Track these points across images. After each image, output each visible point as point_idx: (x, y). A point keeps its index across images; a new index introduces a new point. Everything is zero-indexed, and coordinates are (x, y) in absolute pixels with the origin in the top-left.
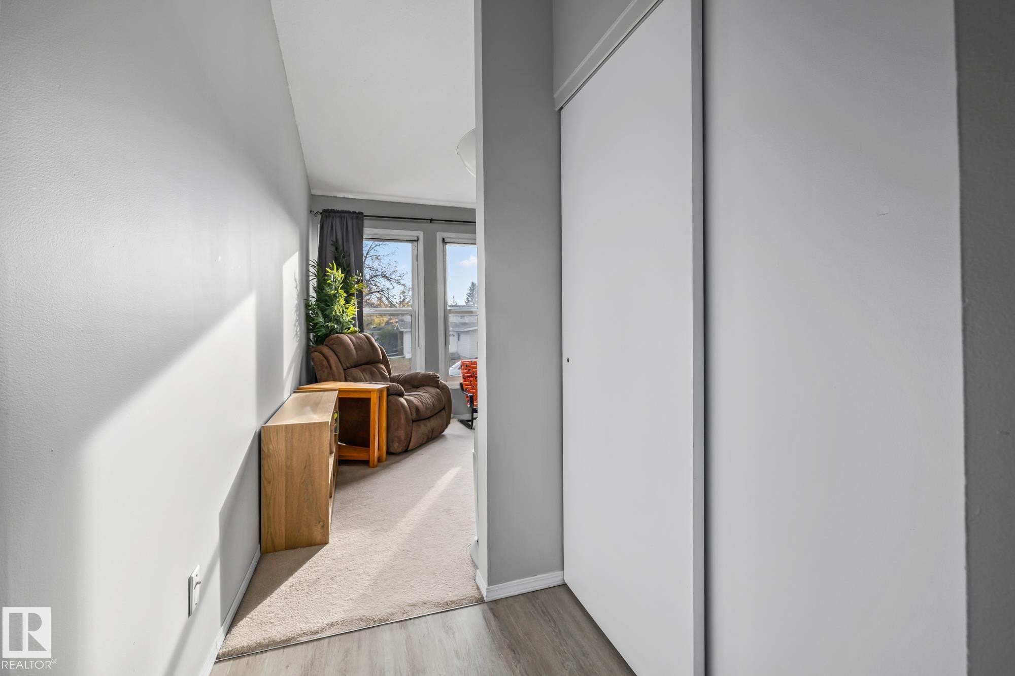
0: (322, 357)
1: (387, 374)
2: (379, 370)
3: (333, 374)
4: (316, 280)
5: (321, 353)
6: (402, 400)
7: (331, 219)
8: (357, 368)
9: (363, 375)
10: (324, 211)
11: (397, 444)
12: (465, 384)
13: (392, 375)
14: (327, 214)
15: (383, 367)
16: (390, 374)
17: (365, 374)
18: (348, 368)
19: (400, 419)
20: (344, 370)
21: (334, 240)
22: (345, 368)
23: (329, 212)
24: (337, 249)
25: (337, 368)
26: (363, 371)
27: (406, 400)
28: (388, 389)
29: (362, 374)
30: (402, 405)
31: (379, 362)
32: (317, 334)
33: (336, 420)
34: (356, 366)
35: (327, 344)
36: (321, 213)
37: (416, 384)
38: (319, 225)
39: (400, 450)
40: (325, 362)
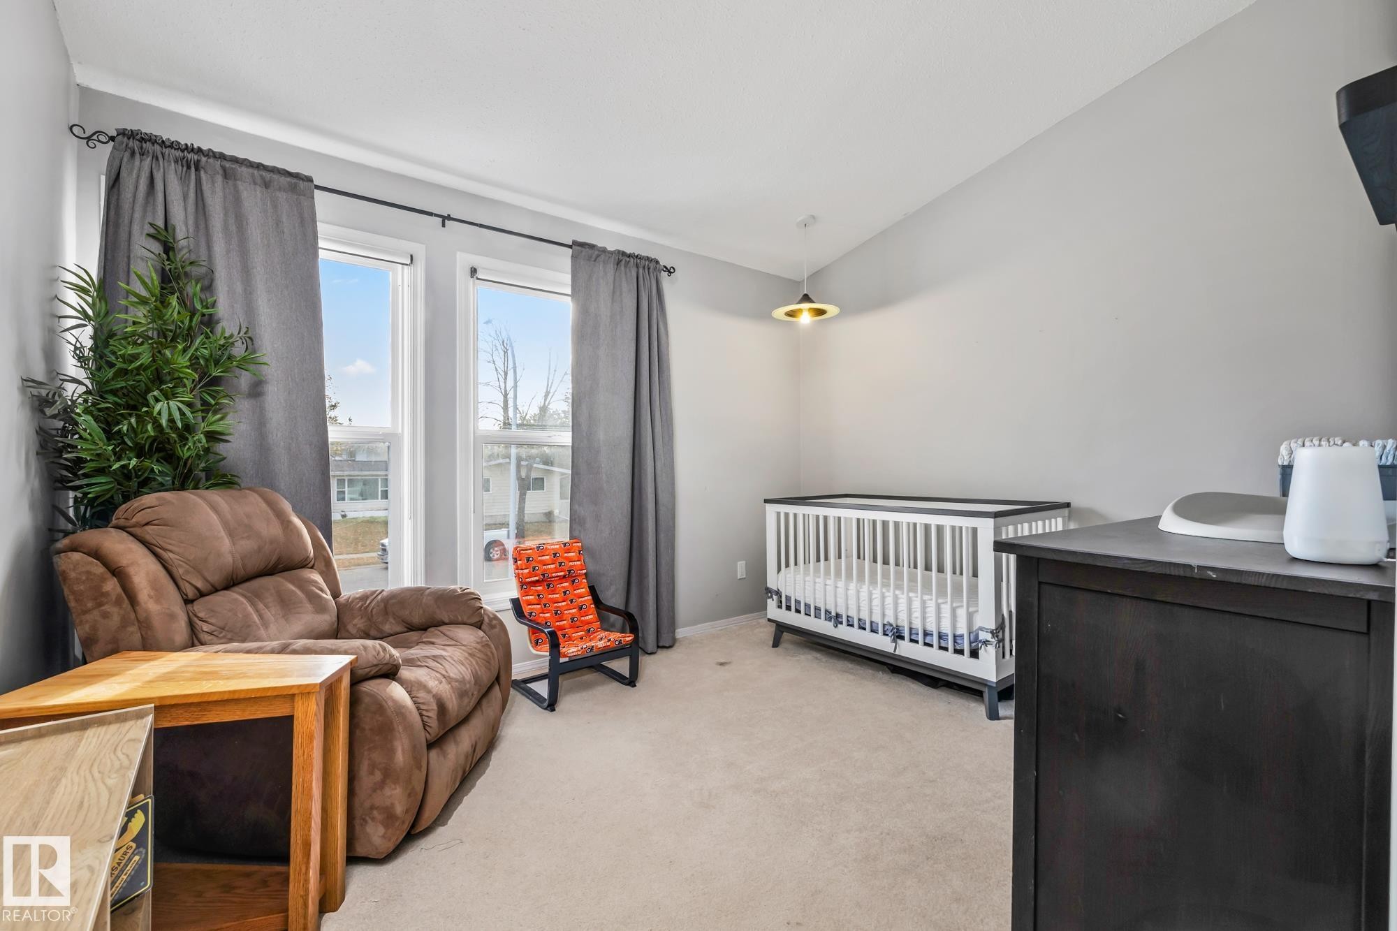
0: (99, 569)
1: (328, 596)
2: (303, 585)
3: (145, 625)
4: (89, 330)
5: (97, 554)
6: (396, 691)
7: (148, 161)
8: (236, 589)
9: (257, 611)
10: (122, 133)
11: (381, 830)
12: (527, 601)
13: (343, 598)
14: (135, 145)
15: (317, 577)
16: (336, 595)
17: (261, 606)
18: (202, 594)
19: (391, 752)
20: (188, 602)
21: (161, 224)
22: (191, 593)
23: (142, 140)
24: (168, 248)
25: (158, 595)
26: (254, 598)
27: (409, 687)
28: (353, 668)
29: (253, 604)
30: (400, 710)
31: (304, 564)
32: (85, 494)
33: (140, 839)
34: (232, 582)
35: (122, 522)
36: (112, 139)
37: (416, 619)
38: (103, 178)
39: (390, 846)
40: (111, 585)
